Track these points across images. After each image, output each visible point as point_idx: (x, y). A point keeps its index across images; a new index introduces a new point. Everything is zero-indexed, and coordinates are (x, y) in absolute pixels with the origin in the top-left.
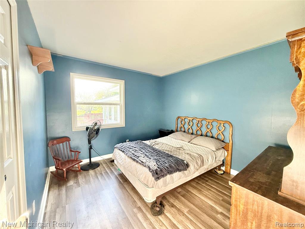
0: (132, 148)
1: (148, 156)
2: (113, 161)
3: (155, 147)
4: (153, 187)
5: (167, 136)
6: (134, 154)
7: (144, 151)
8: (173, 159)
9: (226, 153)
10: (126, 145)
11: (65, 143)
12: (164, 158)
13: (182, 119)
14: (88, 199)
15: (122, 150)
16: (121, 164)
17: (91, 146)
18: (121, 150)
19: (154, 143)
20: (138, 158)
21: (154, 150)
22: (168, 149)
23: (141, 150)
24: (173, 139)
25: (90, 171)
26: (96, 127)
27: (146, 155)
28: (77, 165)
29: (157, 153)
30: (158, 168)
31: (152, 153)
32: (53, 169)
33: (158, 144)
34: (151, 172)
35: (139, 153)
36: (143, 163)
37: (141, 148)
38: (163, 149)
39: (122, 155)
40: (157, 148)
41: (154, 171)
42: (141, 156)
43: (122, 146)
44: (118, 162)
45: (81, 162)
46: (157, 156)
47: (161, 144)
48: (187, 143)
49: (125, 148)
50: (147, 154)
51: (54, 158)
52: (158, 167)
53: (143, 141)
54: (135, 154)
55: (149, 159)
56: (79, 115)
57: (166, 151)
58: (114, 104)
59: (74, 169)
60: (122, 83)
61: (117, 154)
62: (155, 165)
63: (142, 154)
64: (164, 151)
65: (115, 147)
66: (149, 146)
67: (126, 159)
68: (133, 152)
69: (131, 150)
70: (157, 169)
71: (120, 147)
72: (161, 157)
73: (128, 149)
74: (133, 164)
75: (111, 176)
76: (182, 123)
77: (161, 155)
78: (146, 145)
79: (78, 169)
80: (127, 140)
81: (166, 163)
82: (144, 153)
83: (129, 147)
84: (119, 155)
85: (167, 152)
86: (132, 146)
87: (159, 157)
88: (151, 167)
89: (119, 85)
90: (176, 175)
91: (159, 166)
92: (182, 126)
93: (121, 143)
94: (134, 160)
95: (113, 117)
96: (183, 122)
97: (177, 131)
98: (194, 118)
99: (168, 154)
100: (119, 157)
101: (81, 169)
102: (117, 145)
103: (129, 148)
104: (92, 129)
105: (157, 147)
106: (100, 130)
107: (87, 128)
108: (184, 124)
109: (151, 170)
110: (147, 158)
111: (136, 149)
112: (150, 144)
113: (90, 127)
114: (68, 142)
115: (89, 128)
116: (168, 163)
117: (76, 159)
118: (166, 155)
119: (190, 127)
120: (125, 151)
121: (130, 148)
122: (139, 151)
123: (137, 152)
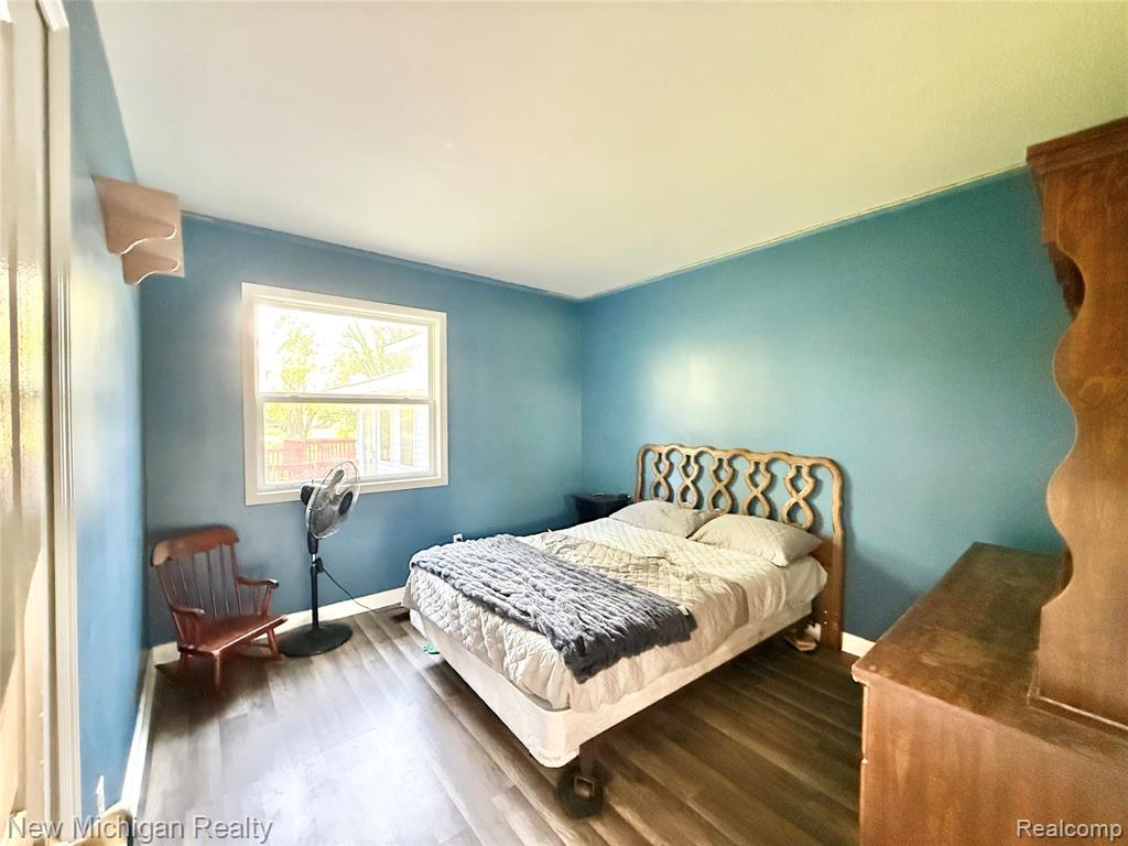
0: (479, 562)
1: (544, 590)
2: (406, 617)
3: (567, 556)
4: (569, 708)
5: (607, 516)
6: (489, 587)
7: (526, 572)
8: (638, 599)
9: (824, 575)
10: (457, 554)
11: (214, 553)
12: (606, 596)
13: (660, 455)
14: (311, 765)
15: (444, 571)
16: (440, 624)
17: (319, 559)
18: (439, 574)
19: (559, 545)
20: (505, 600)
21: (564, 570)
22: (614, 565)
23: (515, 570)
24: (627, 527)
25: (313, 658)
26: (339, 488)
27: (534, 586)
28: (265, 635)
29: (576, 578)
30: (584, 635)
31: (559, 578)
32: (167, 653)
33: (574, 547)
34: (560, 649)
35: (509, 582)
36: (527, 614)
37: (512, 563)
38: (595, 564)
39: (441, 590)
40: (573, 560)
41: (573, 645)
42: (519, 591)
43: (441, 555)
44: (424, 618)
45: (281, 622)
46: (575, 589)
47: (588, 547)
48: (682, 541)
49: (453, 563)
50: (540, 584)
51: (172, 609)
52: (587, 631)
53: (519, 538)
54: (493, 585)
55: (549, 602)
56: (271, 447)
57: (608, 570)
58: (406, 401)
59: (250, 652)
60: (438, 321)
61: (422, 586)
62: (572, 624)
63: (520, 583)
64: (602, 572)
65: (415, 559)
66: (544, 556)
67: (457, 607)
68: (486, 578)
69: (476, 571)
70: (581, 637)
71: (436, 560)
72: (592, 594)
73: (463, 565)
74: (486, 621)
75: (399, 675)
76: (661, 467)
77: (593, 584)
78: (531, 551)
79: (266, 651)
80: (455, 537)
81: (615, 615)
82: (527, 580)
83: (469, 560)
84: (429, 591)
85: (612, 575)
86: (480, 554)
87: (587, 594)
88: (558, 630)
89: (425, 328)
90: (651, 658)
91: (587, 627)
92: (660, 478)
93: (437, 547)
94: (491, 607)
95: (395, 453)
96: (664, 466)
97: (642, 498)
98: (705, 449)
99: (617, 582)
100: (429, 600)
101: (280, 652)
102: (423, 553)
103: (467, 563)
104: (325, 495)
105: (570, 557)
106: (355, 498)
107: (306, 493)
108: (666, 471)
109: (561, 642)
110: (541, 600)
111: (495, 565)
112: (545, 547)
113: (316, 485)
114: (226, 548)
115: (315, 491)
116: (620, 614)
117: (259, 613)
118: (611, 585)
119: (688, 482)
120: (453, 574)
121: (474, 564)
122: (507, 573)
123: (499, 576)
